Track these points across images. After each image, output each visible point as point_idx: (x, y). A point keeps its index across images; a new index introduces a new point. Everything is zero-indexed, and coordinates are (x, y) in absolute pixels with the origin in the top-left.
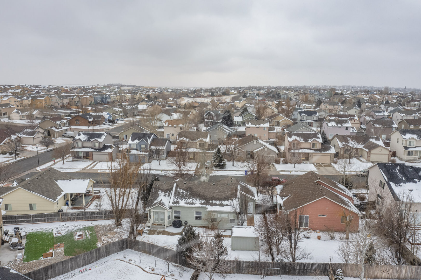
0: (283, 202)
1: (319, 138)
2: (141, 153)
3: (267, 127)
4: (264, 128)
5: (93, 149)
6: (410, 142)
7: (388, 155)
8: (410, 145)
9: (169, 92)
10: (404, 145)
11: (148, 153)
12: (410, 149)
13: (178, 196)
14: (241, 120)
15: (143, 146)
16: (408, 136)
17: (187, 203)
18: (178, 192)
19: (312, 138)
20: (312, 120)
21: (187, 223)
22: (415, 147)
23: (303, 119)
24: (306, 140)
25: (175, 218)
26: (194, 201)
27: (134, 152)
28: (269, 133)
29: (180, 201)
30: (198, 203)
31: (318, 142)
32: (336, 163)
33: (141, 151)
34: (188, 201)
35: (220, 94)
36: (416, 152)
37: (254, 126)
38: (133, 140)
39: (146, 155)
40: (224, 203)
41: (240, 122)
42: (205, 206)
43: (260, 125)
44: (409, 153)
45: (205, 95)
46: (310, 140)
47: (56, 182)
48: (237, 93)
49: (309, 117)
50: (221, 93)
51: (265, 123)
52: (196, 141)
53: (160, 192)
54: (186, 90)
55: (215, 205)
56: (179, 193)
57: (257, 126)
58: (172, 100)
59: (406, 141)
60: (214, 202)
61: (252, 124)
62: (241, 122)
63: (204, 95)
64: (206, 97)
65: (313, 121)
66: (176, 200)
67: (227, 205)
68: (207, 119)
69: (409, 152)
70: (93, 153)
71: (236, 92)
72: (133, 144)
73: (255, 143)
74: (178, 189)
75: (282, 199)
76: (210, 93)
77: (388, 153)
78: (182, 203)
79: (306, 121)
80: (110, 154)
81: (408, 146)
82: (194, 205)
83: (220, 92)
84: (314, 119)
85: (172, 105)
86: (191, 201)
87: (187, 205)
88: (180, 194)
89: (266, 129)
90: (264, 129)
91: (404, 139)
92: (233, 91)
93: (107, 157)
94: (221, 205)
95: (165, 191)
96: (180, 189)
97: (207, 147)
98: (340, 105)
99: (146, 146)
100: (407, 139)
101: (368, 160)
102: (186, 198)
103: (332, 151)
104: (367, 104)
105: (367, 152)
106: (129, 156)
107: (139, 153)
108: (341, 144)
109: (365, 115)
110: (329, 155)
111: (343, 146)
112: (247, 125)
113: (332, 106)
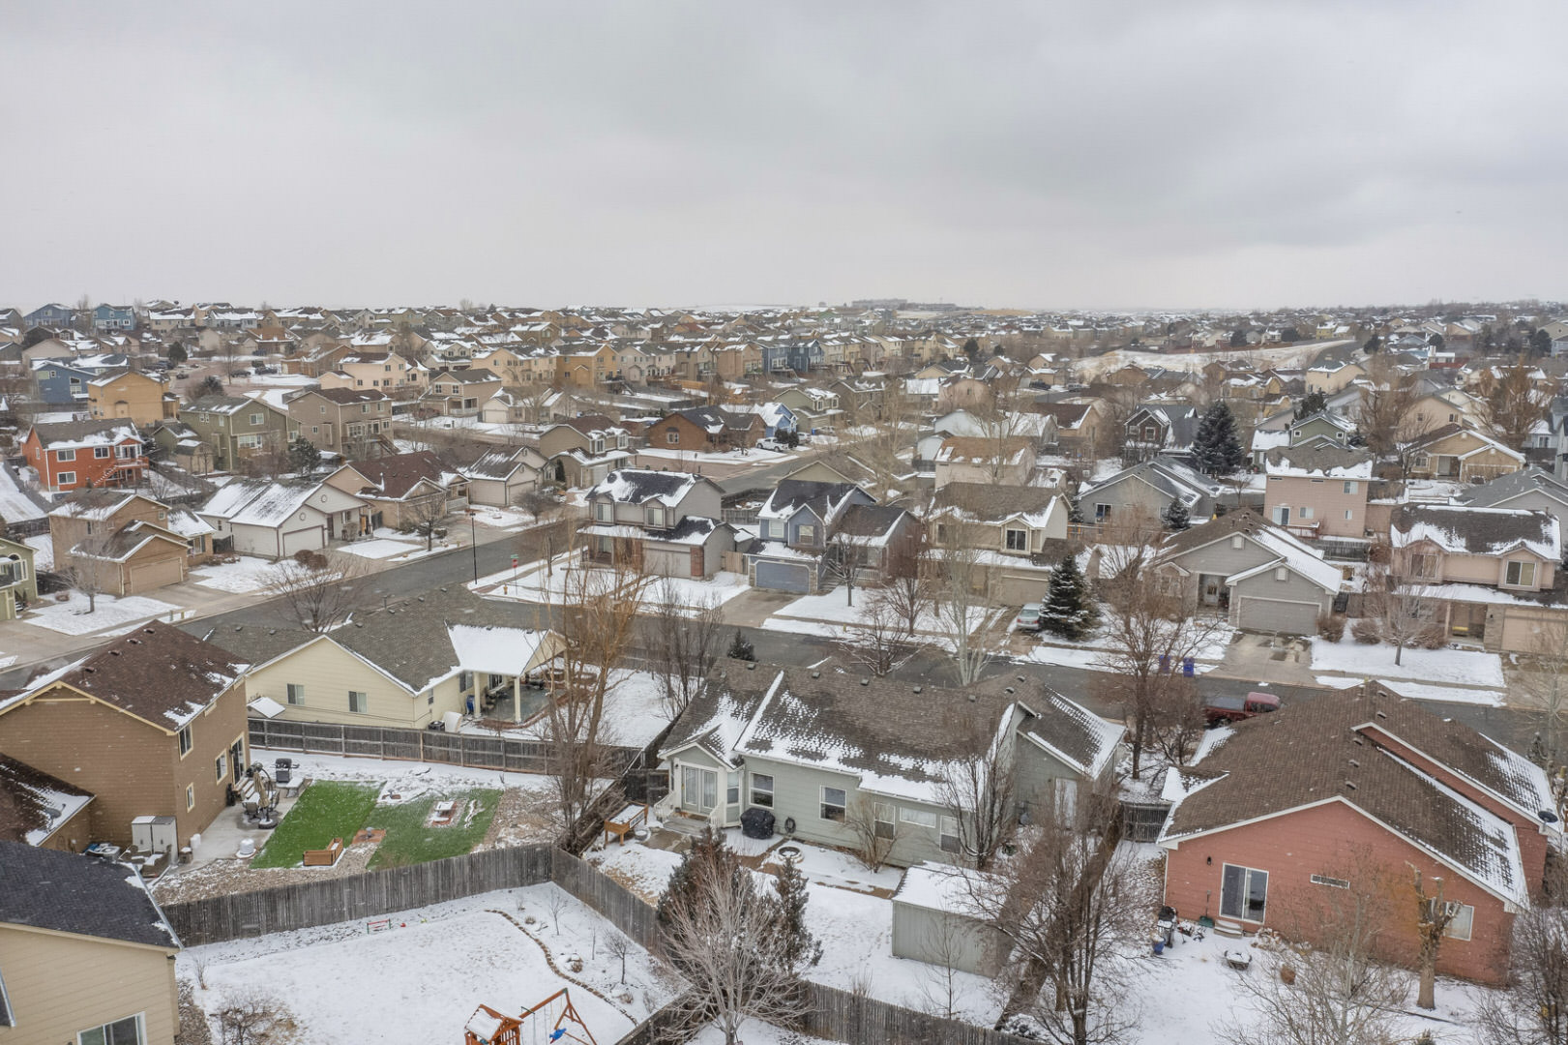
0: (1186, 801)
1: (1550, 541)
2: (798, 556)
3: (1361, 482)
4: (1348, 482)
5: (645, 530)
9: (1070, 330)
13: (777, 721)
15: (806, 531)
17: (794, 752)
18: (781, 707)
19: (1513, 540)
21: (794, 825)
24: (1477, 545)
25: (754, 801)
26: (825, 748)
27: (774, 550)
28: (1367, 505)
29: (776, 741)
30: (834, 756)
31: (1539, 557)
33: (797, 550)
34: (801, 744)
35: (1273, 337)
37: (1301, 473)
38: (777, 506)
39: (812, 565)
40: (930, 768)
42: (855, 770)
43: (1330, 468)
46: (1499, 548)
47: (449, 631)
50: (1276, 333)
52: (998, 523)
53: (724, 701)
54: (1143, 323)
55: (895, 770)
56: (783, 709)
57: (1318, 473)
58: (1050, 359)
60: (894, 759)
61: (1293, 465)
66: (763, 734)
67: (936, 779)
68: (1135, 438)
70: (645, 545)
71: (1343, 329)
72: (774, 520)
73: (1238, 543)
74: (786, 695)
75: (1186, 787)
76: (1232, 335)
78: (781, 748)
80: (698, 552)
82: (818, 764)
83: (1273, 329)
85: (1048, 381)
86: (813, 745)
87: (793, 759)
88: (785, 715)
89: (1354, 488)
90: (1347, 491)
92: (1330, 325)
93: (686, 562)
94: (917, 775)
95: (739, 697)
96: (790, 694)
97: (1039, 551)
99: (816, 532)
102: (798, 733)
106: (755, 565)
107: (791, 555)
112: (1272, 470)
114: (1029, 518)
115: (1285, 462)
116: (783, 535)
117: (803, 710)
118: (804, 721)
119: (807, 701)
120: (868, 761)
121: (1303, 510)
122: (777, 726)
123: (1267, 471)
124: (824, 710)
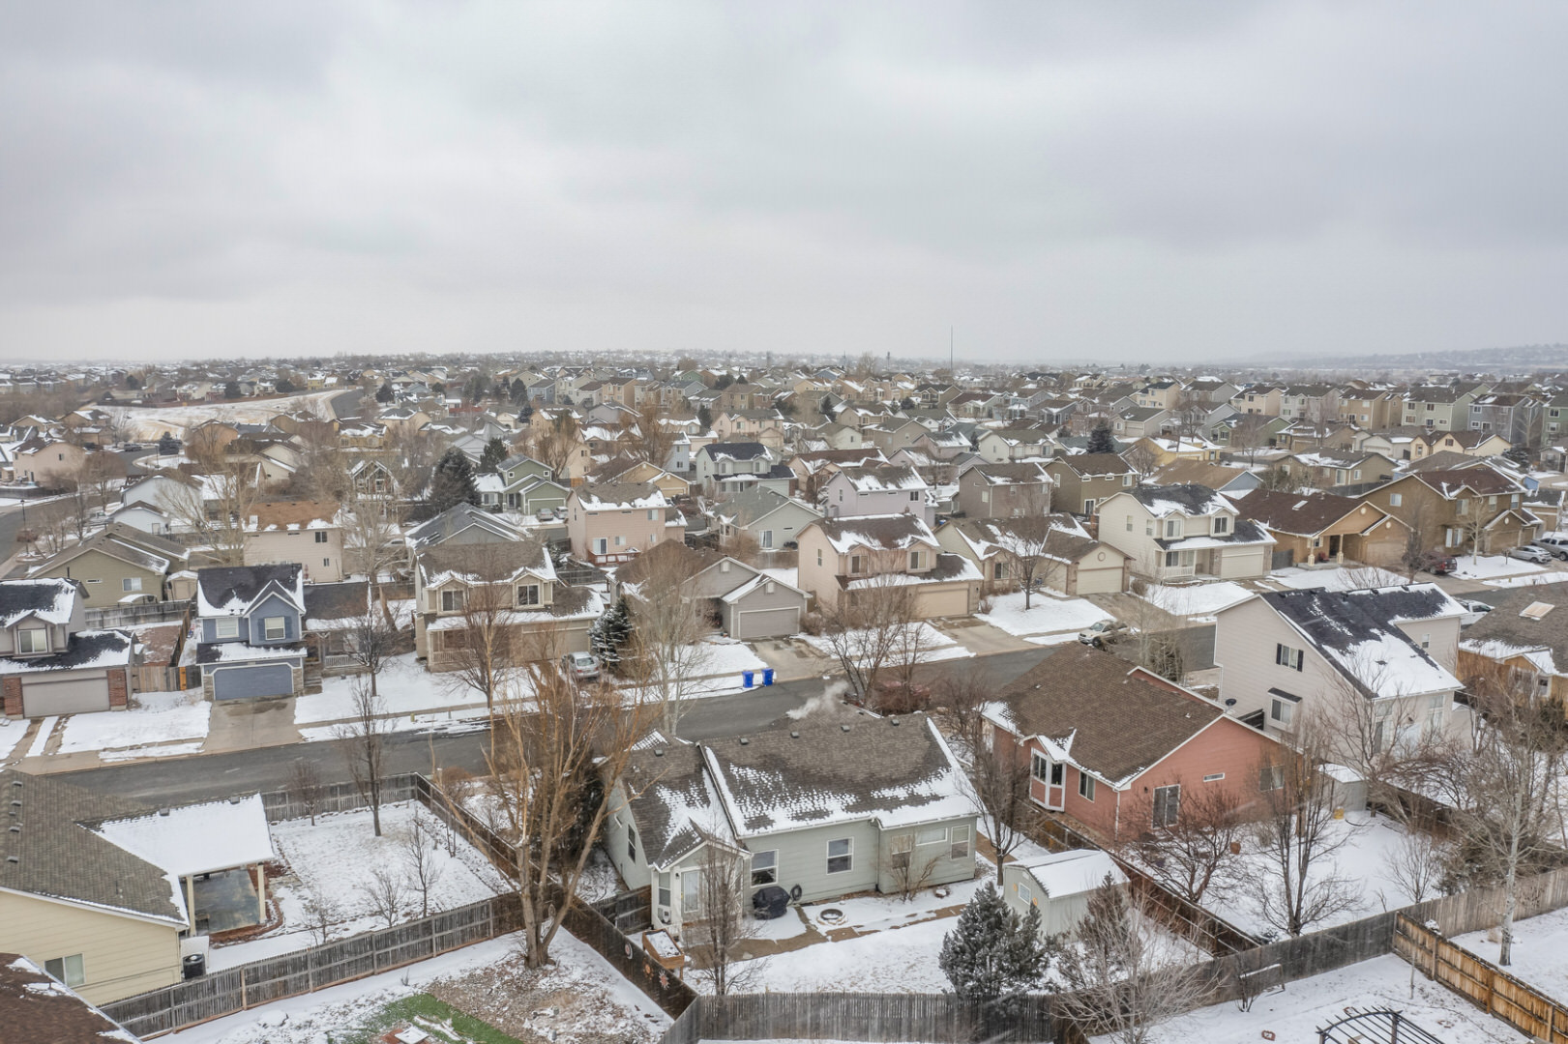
2: (272, 654)
3: (659, 509)
4: (650, 511)
5: (21, 661)
6: (1171, 524)
7: (1120, 571)
8: (1170, 534)
10: (1155, 535)
11: (303, 652)
12: (1174, 547)
13: (751, 795)
14: (501, 489)
15: (275, 624)
16: (1161, 507)
17: (798, 817)
18: (741, 782)
19: (907, 536)
20: (751, 474)
21: (800, 890)
22: (1182, 537)
23: (724, 471)
24: (888, 543)
25: (756, 882)
26: (820, 804)
28: (669, 528)
29: (771, 814)
30: (837, 809)
31: (929, 547)
32: (986, 610)
33: (267, 647)
34: (796, 808)
35: (266, 388)
36: (1185, 552)
37: (613, 506)
38: (220, 602)
39: (294, 661)
40: (922, 789)
41: (496, 496)
42: (865, 814)
43: (633, 501)
44: (1171, 559)
45: (196, 396)
46: (904, 543)
47: (99, 834)
48: (341, 383)
49: (743, 465)
50: (268, 384)
51: (649, 496)
52: (509, 581)
53: (664, 794)
55: (897, 802)
56: (745, 782)
57: (625, 506)
59: (1162, 521)
60: (887, 793)
61: (602, 501)
62: (500, 495)
63: (189, 395)
64: (201, 401)
65: (758, 476)
66: (752, 811)
67: (936, 798)
68: (364, 491)
69: (1169, 555)
70: (25, 681)
71: (332, 380)
72: (223, 618)
74: (734, 770)
75: (1061, 747)
76: (222, 387)
77: (1122, 565)
78: (782, 818)
79: (734, 479)
80: (114, 674)
81: (1165, 538)
82: (828, 820)
83: (263, 380)
84: (758, 470)
86: (806, 805)
87: (802, 824)
88: (753, 787)
89: (655, 515)
90: (650, 518)
91: (1156, 516)
92: (319, 376)
93: (100, 691)
94: (916, 800)
95: (680, 784)
96: (736, 765)
97: (551, 602)
98: (781, 417)
99: (288, 622)
100: (1162, 516)
101: (1071, 594)
102: (782, 799)
103: (972, 572)
104: (861, 412)
105: (1068, 566)
106: (212, 674)
107: (262, 654)
108: (980, 548)
109: (908, 450)
110: (966, 586)
111: (991, 555)
112: (588, 507)
113: (757, 423)
114: (536, 572)
115: (595, 499)
116: (237, 634)
117: (765, 777)
118: (777, 786)
119: (759, 768)
120: (866, 802)
121: (617, 538)
122: (757, 800)
123: (584, 509)
124: (784, 771)
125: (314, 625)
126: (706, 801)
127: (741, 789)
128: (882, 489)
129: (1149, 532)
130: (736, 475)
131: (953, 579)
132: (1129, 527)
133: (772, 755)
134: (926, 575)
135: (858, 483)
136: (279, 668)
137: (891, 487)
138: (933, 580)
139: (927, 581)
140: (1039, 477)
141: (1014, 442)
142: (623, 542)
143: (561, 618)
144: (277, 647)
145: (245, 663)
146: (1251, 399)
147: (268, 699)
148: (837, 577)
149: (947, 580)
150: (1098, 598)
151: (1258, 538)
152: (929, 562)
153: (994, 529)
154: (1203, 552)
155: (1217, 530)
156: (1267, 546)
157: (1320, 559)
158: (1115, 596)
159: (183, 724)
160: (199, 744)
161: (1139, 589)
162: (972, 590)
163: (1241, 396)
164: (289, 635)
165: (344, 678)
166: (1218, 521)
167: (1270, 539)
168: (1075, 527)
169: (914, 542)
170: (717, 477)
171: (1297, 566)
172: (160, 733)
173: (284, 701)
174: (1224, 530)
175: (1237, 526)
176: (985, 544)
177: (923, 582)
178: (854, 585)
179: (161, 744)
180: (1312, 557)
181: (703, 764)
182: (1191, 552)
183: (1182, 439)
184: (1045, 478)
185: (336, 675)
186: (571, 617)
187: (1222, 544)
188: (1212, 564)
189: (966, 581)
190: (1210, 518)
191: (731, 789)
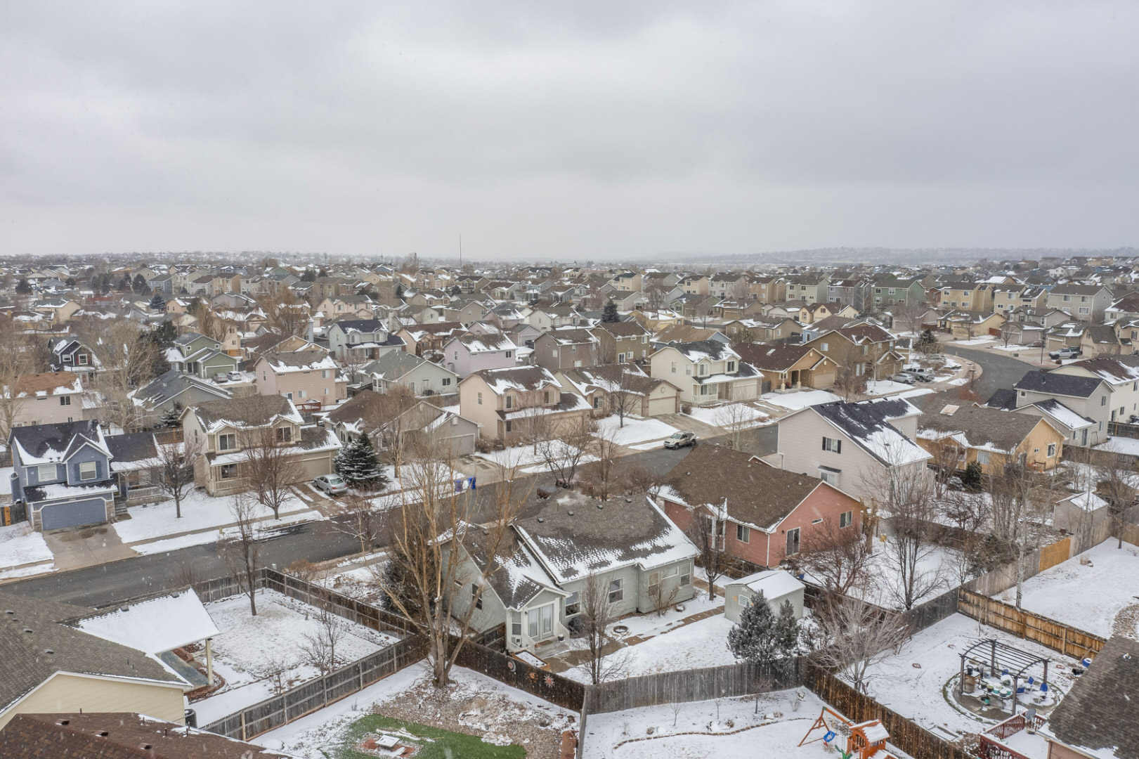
2: (89, 491)
3: (331, 370)
4: (324, 371)
6: (701, 366)
7: (674, 399)
8: (702, 373)
10: (693, 374)
11: (114, 488)
12: (706, 382)
13: (559, 555)
15: (88, 467)
16: (695, 356)
17: (592, 567)
18: (549, 547)
19: (539, 381)
20: (374, 343)
22: (708, 375)
24: (530, 387)
26: (602, 557)
27: (55, 493)
28: (337, 383)
29: (574, 566)
30: (613, 559)
32: (596, 429)
33: (83, 486)
34: (588, 561)
36: (710, 385)
37: (295, 369)
38: (39, 452)
39: (107, 495)
40: (659, 542)
41: (177, 365)
42: (631, 561)
43: (310, 364)
44: (704, 389)
46: (538, 386)
49: (367, 336)
51: (321, 360)
52: (269, 425)
53: (499, 560)
57: (305, 368)
59: (696, 365)
60: (639, 546)
61: (287, 365)
65: (379, 344)
66: (563, 566)
67: (670, 547)
69: (702, 387)
72: (44, 466)
74: (541, 539)
77: (675, 395)
78: (582, 569)
79: (361, 346)
81: (699, 376)
82: (610, 567)
84: (378, 339)
86: (594, 558)
88: (557, 550)
89: (327, 374)
90: (324, 376)
91: (691, 362)
95: (506, 552)
96: (541, 536)
97: (300, 439)
98: (370, 301)
99: (99, 465)
100: (697, 361)
101: (645, 416)
102: (578, 556)
103: (584, 405)
104: (428, 297)
105: (642, 397)
106: (40, 510)
107: (79, 492)
108: (582, 387)
109: (481, 322)
110: (581, 413)
111: (592, 392)
112: (278, 370)
113: (353, 306)
114: (287, 417)
115: (281, 363)
116: (56, 477)
117: (562, 543)
118: (571, 548)
119: (557, 537)
120: (629, 554)
121: (300, 392)
122: (563, 558)
123: (274, 371)
124: (572, 538)
125: (118, 467)
126: (527, 562)
127: (552, 552)
128: (487, 350)
129: (688, 372)
130: (362, 344)
131: (573, 409)
132: (674, 370)
133: (561, 528)
134: (555, 407)
135: (468, 346)
136: (94, 502)
137: (493, 349)
138: (560, 411)
139: (556, 411)
140: (590, 339)
141: (554, 316)
142: (304, 395)
143: (310, 451)
144: (91, 485)
145: (67, 500)
146: (689, 284)
147: (88, 527)
148: (497, 412)
149: (569, 410)
150: (664, 418)
151: (753, 374)
152: (555, 399)
153: (588, 374)
154: (721, 384)
155: (729, 370)
156: (758, 379)
157: (787, 387)
158: (673, 416)
159: (27, 551)
160: (52, 565)
161: (687, 410)
162: (585, 416)
163: (682, 282)
164: (99, 475)
165: (145, 506)
166: (729, 363)
167: (760, 375)
168: (638, 371)
169: (544, 384)
170: (349, 346)
171: (774, 392)
172: (12, 559)
173: (104, 527)
174: (733, 370)
175: (740, 367)
176: (585, 385)
177: (553, 412)
178: (509, 417)
179: (17, 567)
180: (783, 385)
181: (518, 538)
182: (715, 385)
183: (659, 311)
184: (594, 339)
185: (139, 504)
186: (315, 450)
187: (732, 379)
188: (727, 392)
189: (581, 410)
190: (724, 362)
191: (544, 552)
